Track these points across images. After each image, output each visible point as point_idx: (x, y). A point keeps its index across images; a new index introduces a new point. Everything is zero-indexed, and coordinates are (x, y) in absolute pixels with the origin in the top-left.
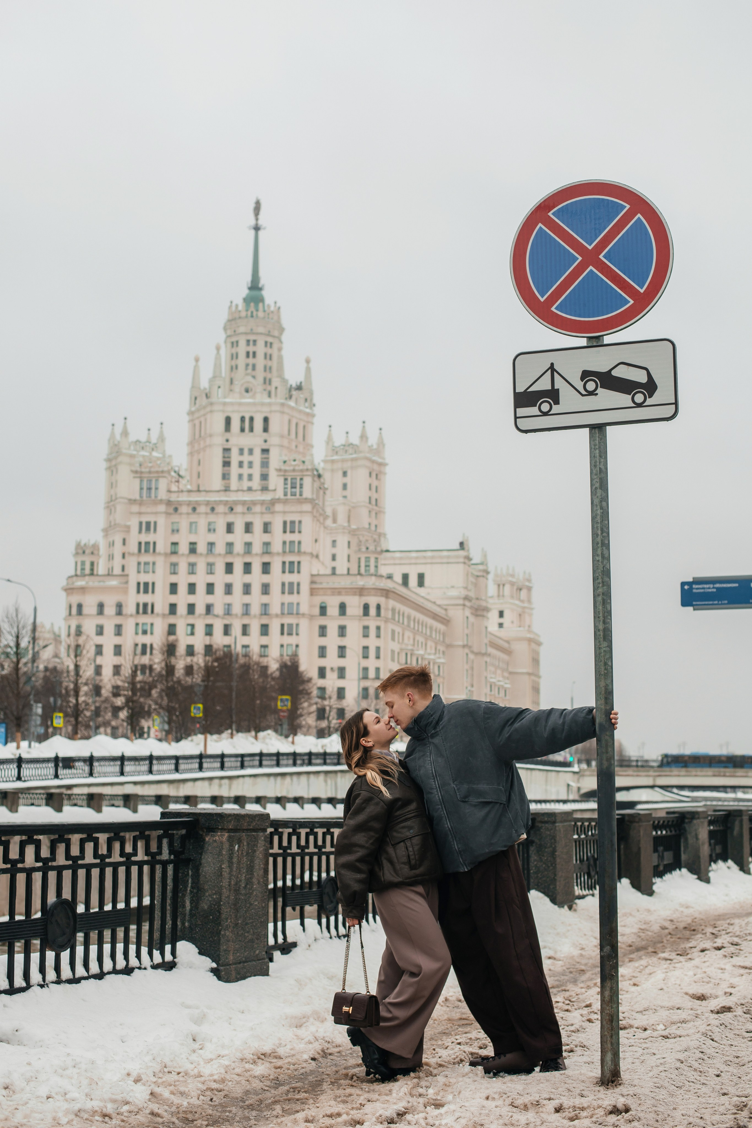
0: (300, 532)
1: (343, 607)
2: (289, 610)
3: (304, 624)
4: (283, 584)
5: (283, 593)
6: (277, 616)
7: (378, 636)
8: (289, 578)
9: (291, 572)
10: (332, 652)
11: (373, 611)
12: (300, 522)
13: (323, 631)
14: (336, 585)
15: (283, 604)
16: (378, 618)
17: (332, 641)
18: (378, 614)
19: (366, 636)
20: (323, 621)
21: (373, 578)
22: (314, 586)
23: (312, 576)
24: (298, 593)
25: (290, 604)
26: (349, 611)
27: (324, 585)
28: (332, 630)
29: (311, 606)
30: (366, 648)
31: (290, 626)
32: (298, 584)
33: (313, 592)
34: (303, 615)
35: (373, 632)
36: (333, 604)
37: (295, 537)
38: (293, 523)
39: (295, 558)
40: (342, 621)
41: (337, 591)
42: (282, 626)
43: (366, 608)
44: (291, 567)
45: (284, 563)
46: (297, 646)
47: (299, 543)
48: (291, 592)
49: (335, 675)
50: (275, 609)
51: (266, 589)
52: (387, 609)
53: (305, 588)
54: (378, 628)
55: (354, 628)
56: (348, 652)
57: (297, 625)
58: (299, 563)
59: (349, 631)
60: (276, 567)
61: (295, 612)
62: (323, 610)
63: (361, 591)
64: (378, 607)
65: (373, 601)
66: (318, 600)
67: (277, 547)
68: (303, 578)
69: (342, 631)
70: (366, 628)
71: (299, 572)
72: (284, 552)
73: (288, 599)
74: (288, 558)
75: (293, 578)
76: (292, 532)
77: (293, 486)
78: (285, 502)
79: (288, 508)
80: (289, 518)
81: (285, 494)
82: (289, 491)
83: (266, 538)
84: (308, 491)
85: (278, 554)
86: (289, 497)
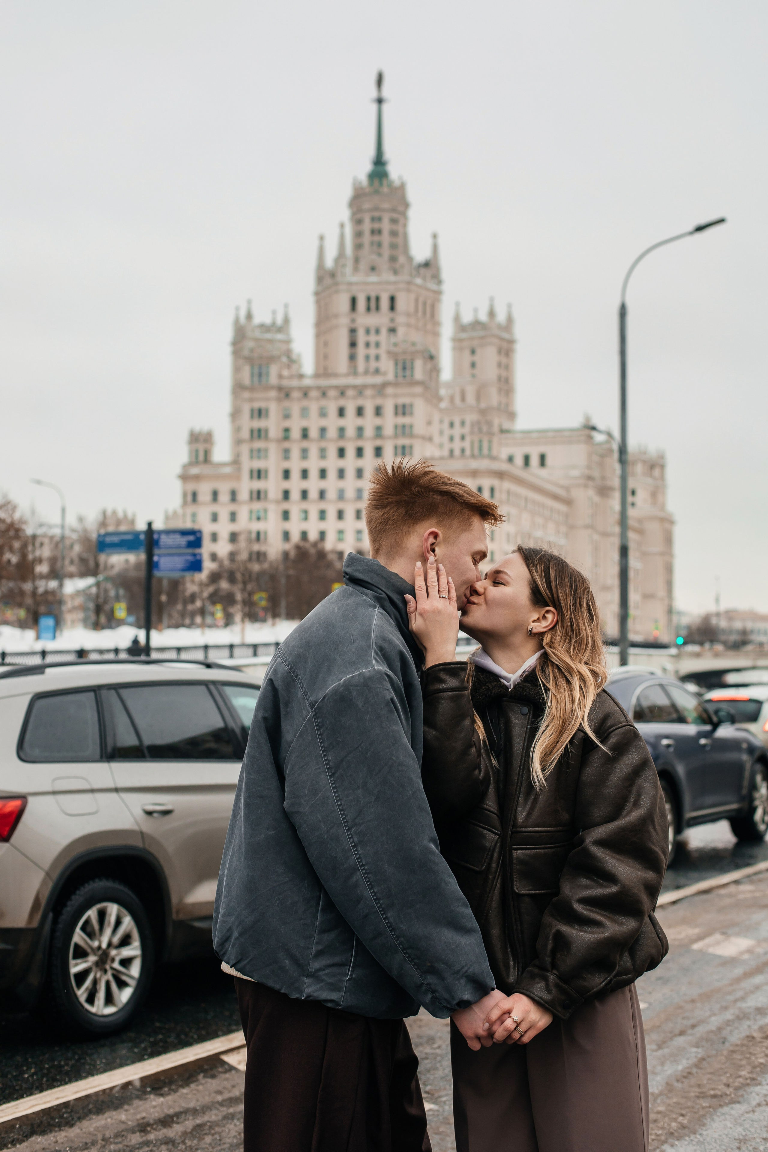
0: (411, 415)
12: (412, 405)
14: (449, 469)
21: (487, 460)
37: (406, 420)
38: (404, 406)
39: (406, 442)
44: (404, 451)
45: (396, 448)
47: (411, 426)
52: (503, 492)
58: (411, 447)
60: (388, 450)
63: (476, 474)
64: (494, 490)
65: (488, 484)
67: (388, 430)
72: (396, 436)
74: (401, 442)
76: (404, 414)
77: (404, 368)
78: (396, 384)
79: (400, 390)
80: (401, 401)
81: (396, 376)
82: (400, 373)
83: (378, 421)
84: (419, 374)
85: (389, 438)
86: (400, 379)
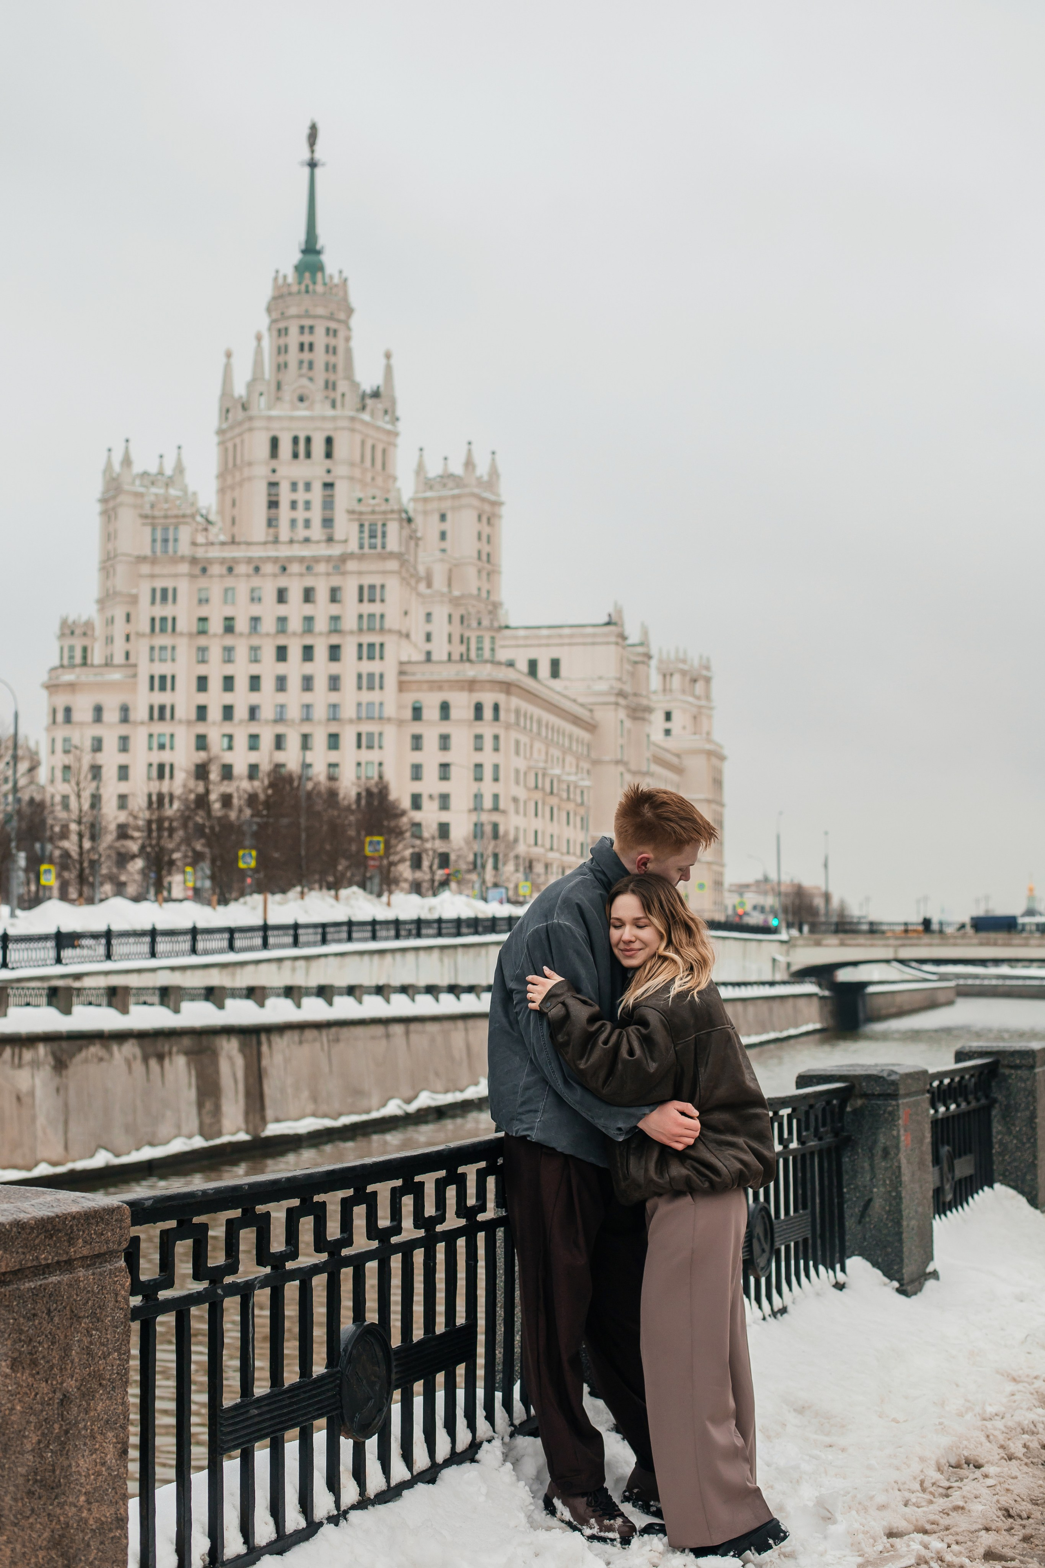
0: (382, 601)
1: (445, 708)
2: (368, 713)
3: (390, 733)
4: (360, 676)
5: (360, 688)
6: (351, 721)
7: (496, 749)
8: (367, 667)
9: (371, 658)
10: (431, 772)
11: (488, 713)
12: (383, 586)
13: (417, 742)
14: (435, 677)
15: (359, 705)
16: (496, 723)
17: (430, 757)
18: (496, 718)
19: (479, 748)
20: (417, 728)
21: (489, 666)
22: (405, 678)
23: (401, 663)
24: (381, 688)
25: (370, 704)
26: (454, 713)
27: (418, 677)
28: (431, 741)
29: (400, 707)
30: (479, 766)
31: (370, 735)
32: (381, 676)
33: (402, 687)
34: (389, 720)
35: (488, 743)
36: (431, 703)
37: (376, 608)
38: (372, 587)
39: (376, 639)
40: (445, 728)
41: (436, 685)
42: (359, 735)
43: (479, 708)
44: (371, 652)
45: (360, 646)
46: (380, 764)
47: (382, 616)
48: (371, 688)
49: (436, 804)
50: (349, 711)
51: (334, 683)
52: (508, 710)
53: (391, 681)
54: (496, 738)
55: (462, 738)
56: (454, 771)
57: (381, 734)
58: (382, 645)
59: (454, 742)
60: (349, 651)
61: (376, 715)
62: (417, 713)
63: (471, 685)
64: (496, 708)
65: (488, 699)
66: (410, 698)
67: (350, 623)
68: (388, 667)
69: (445, 742)
70: (479, 737)
71: (382, 658)
72: (360, 630)
73: (367, 696)
74: (367, 639)
75: (374, 667)
76: (372, 600)
77: (373, 536)
78: (361, 557)
79: (365, 566)
80: (367, 581)
81: (361, 547)
82: (366, 542)
83: (335, 609)
84: (393, 544)
85: (352, 632)
86: (366, 550)
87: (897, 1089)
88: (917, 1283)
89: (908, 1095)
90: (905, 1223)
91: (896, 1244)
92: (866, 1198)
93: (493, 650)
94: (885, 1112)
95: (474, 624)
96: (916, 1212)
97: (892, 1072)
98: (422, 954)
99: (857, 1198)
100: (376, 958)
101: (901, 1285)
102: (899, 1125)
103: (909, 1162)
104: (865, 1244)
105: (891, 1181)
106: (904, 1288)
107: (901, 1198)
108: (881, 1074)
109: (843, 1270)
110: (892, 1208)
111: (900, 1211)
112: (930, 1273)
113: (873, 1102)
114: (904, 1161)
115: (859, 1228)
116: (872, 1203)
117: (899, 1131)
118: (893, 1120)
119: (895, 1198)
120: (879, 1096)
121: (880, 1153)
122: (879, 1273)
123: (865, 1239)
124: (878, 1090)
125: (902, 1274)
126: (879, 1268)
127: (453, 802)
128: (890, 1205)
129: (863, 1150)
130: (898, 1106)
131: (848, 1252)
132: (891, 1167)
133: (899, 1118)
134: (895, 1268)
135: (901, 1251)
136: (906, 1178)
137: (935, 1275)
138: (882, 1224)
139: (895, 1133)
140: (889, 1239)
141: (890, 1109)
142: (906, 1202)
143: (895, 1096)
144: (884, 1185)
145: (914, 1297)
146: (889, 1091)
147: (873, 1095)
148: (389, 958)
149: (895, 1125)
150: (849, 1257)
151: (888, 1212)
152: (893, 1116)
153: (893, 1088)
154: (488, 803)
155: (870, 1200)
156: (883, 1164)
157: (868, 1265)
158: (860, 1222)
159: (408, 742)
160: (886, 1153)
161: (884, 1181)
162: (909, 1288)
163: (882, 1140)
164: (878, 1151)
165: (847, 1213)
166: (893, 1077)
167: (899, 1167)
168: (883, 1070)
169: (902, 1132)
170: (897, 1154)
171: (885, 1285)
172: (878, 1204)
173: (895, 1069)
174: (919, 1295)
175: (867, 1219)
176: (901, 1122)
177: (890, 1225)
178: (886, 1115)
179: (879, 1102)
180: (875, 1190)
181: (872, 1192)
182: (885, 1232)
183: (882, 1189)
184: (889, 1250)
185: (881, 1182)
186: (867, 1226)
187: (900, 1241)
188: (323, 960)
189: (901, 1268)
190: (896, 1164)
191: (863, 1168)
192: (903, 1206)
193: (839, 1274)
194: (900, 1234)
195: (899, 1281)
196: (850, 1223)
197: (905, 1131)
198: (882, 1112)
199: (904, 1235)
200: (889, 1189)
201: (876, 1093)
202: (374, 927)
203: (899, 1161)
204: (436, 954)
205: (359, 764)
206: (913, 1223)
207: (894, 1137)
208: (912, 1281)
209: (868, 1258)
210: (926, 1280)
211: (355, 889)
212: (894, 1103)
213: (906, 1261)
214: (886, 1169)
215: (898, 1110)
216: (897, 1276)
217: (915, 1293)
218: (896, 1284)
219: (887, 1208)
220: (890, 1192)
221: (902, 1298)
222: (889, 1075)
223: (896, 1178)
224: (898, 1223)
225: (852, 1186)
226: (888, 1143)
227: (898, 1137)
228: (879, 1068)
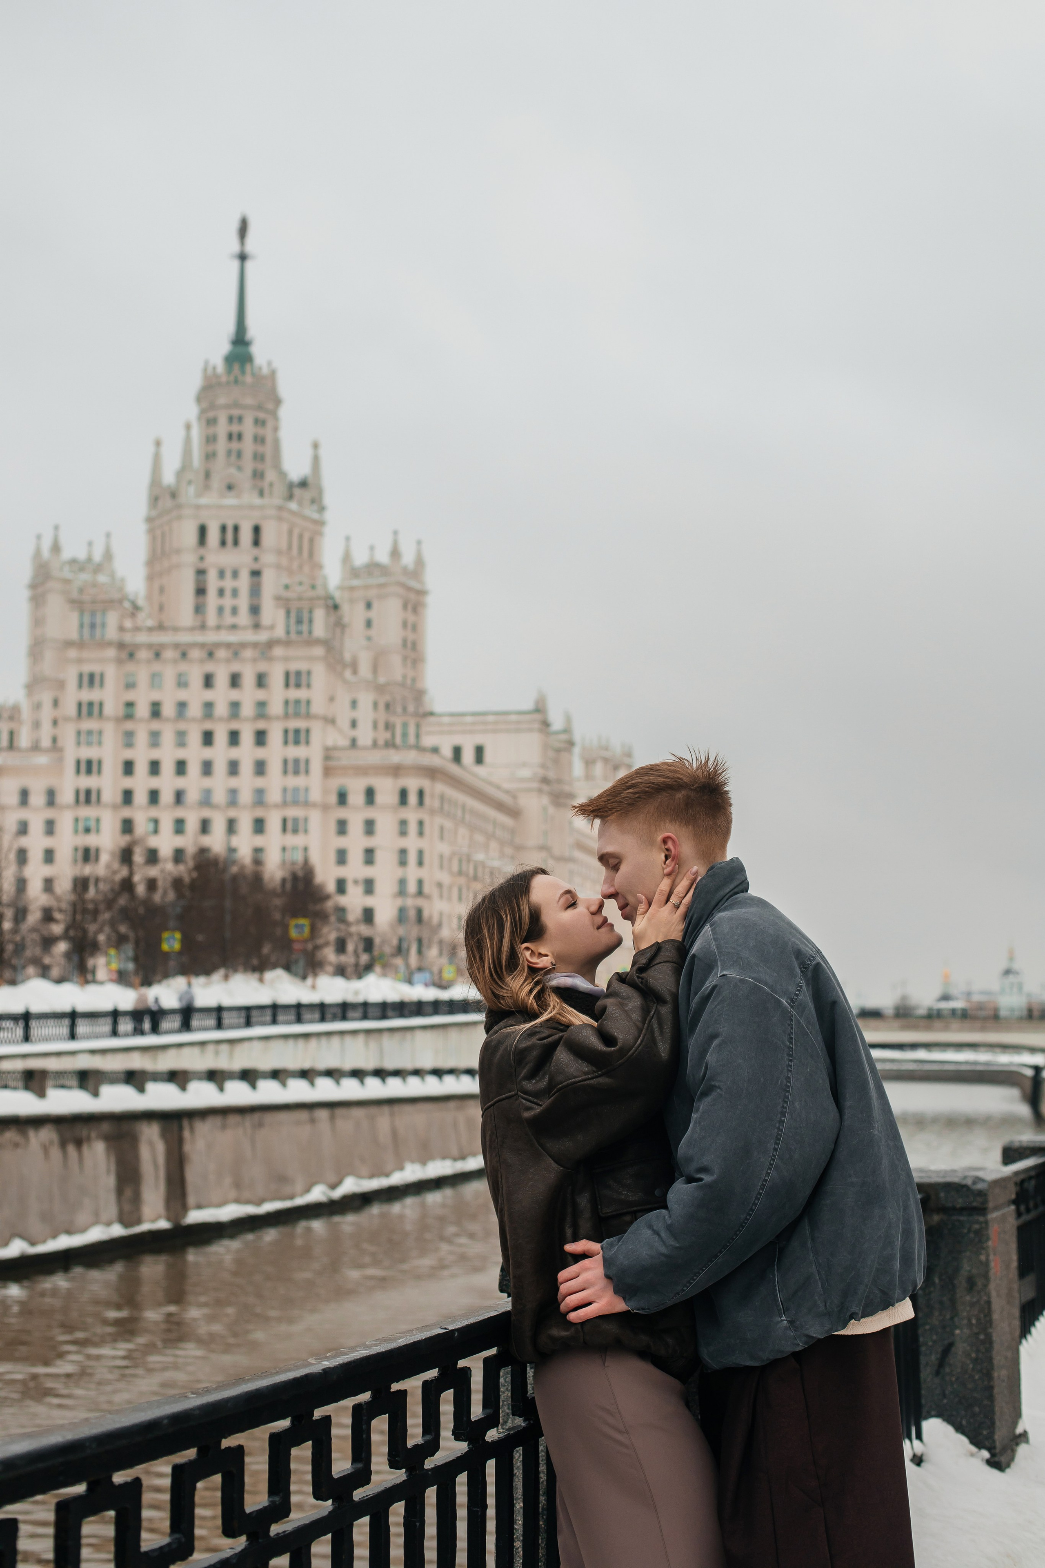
0: (309, 686)
1: (370, 794)
2: (293, 798)
3: (315, 818)
4: (285, 762)
5: (285, 773)
6: (276, 806)
7: (421, 833)
8: (293, 752)
9: (297, 742)
10: (356, 857)
11: (413, 799)
12: (309, 673)
13: (342, 827)
14: (360, 763)
15: (285, 790)
16: (421, 809)
17: (355, 841)
18: (421, 803)
19: (403, 833)
20: (342, 813)
21: (414, 752)
22: (332, 763)
23: (327, 749)
24: (307, 773)
25: (296, 790)
26: (379, 798)
27: (344, 762)
28: (356, 826)
29: (325, 792)
30: (403, 852)
31: (296, 820)
32: (307, 762)
33: (328, 772)
34: (315, 805)
35: (413, 828)
36: (356, 788)
37: (301, 694)
38: (298, 674)
39: (301, 724)
40: (370, 813)
41: (362, 771)
42: (285, 821)
43: (403, 795)
44: (296, 737)
45: (286, 732)
46: (306, 848)
47: (308, 702)
48: (296, 772)
49: (360, 889)
50: (274, 796)
51: (260, 768)
52: (432, 796)
53: (316, 767)
54: (421, 823)
55: (386, 823)
56: (379, 856)
57: (306, 819)
58: (308, 731)
59: (379, 827)
60: (275, 736)
61: (302, 800)
62: (342, 798)
63: (396, 771)
64: (421, 793)
65: (413, 784)
66: (336, 783)
67: (276, 708)
68: (313, 752)
69: (370, 827)
70: (403, 823)
71: (307, 743)
72: (286, 716)
73: (293, 781)
74: (293, 724)
75: (299, 752)
76: (298, 685)
77: (299, 622)
78: (287, 643)
79: (292, 652)
80: (294, 667)
81: (288, 632)
82: (293, 628)
83: (261, 695)
84: (320, 629)
85: (278, 718)
86: (293, 636)
87: (986, 1202)
88: (1009, 1451)
89: (996, 1208)
90: (996, 1374)
91: (986, 1402)
92: (946, 1342)
93: (418, 736)
94: (969, 1231)
95: (399, 710)
96: (1006, 1358)
97: (978, 1180)
98: (348, 1039)
99: (935, 1342)
100: (301, 1043)
101: (993, 1455)
102: (988, 1247)
103: (999, 1295)
104: (945, 1401)
105: (978, 1319)
106: (996, 1459)
107: (991, 1342)
108: (964, 1182)
109: (919, 1437)
110: (980, 1355)
111: (990, 1359)
112: (1020, 1435)
113: (954, 1218)
114: (994, 1294)
115: (937, 1380)
116: (953, 1349)
117: (988, 1256)
118: (980, 1241)
119: (983, 1342)
120: (962, 1210)
121: (964, 1284)
122: (964, 1440)
123: (944, 1396)
124: (960, 1202)
125: (994, 1441)
126: (963, 1433)
127: (379, 887)
128: (978, 1351)
129: (941, 1280)
130: (986, 1222)
131: (924, 1414)
132: (978, 1301)
133: (988, 1239)
134: (985, 1432)
135: (993, 1412)
136: (996, 1316)
137: (1024, 1437)
138: (967, 1376)
139: (983, 1258)
140: (976, 1395)
141: (976, 1226)
142: (996, 1346)
143: (982, 1210)
144: (970, 1325)
145: (1008, 1470)
146: (975, 1204)
147: (954, 1209)
148: (313, 1042)
149: (983, 1248)
150: (926, 1418)
151: (975, 1361)
152: (981, 1236)
153: (979, 1199)
154: (412, 888)
155: (951, 1345)
156: (968, 1298)
157: (950, 1429)
158: (937, 1373)
159: (333, 827)
160: (971, 1283)
161: (969, 1320)
162: (1003, 1459)
163: (966, 1267)
164: (961, 1281)
165: (923, 1360)
166: (980, 1186)
167: (989, 1303)
168: (965, 1177)
169: (991, 1257)
170: (986, 1286)
171: (972, 1455)
172: (961, 1348)
173: (981, 1174)
174: (1013, 1465)
175: (947, 1370)
176: (990, 1243)
177: (977, 1377)
178: (972, 1235)
179: (962, 1218)
180: (957, 1332)
181: (953, 1334)
182: (970, 1386)
183: (966, 1331)
184: (977, 1409)
185: (965, 1322)
186: (947, 1378)
187: (991, 1398)
188: (246, 1045)
189: (992, 1433)
190: (985, 1298)
191: (941, 1303)
192: (994, 1353)
193: (916, 1443)
194: (991, 1388)
195: (989, 1450)
196: (926, 1374)
197: (995, 1254)
198: (965, 1231)
199: (996, 1391)
200: (975, 1330)
201: (958, 1206)
202: (299, 1011)
203: (989, 1296)
204: (361, 1038)
205: (284, 849)
206: (1004, 1373)
207: (981, 1262)
208: (1004, 1449)
209: (949, 1420)
210: (1017, 1444)
211: (279, 973)
212: (981, 1219)
213: (998, 1423)
214: (972, 1305)
215: (987, 1228)
216: (987, 1443)
217: (1008, 1466)
218: (986, 1454)
219: (974, 1355)
220: (977, 1334)
221: (995, 1472)
222: (974, 1183)
223: (985, 1316)
224: (988, 1375)
225: (927, 1327)
226: (974, 1271)
227: (987, 1264)
228: (960, 1175)
